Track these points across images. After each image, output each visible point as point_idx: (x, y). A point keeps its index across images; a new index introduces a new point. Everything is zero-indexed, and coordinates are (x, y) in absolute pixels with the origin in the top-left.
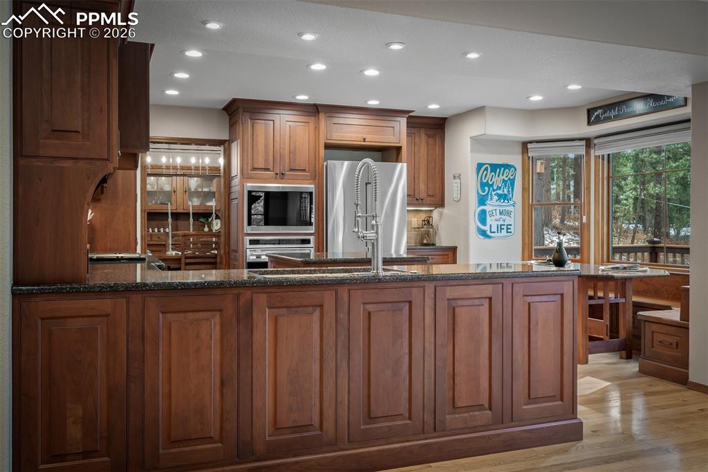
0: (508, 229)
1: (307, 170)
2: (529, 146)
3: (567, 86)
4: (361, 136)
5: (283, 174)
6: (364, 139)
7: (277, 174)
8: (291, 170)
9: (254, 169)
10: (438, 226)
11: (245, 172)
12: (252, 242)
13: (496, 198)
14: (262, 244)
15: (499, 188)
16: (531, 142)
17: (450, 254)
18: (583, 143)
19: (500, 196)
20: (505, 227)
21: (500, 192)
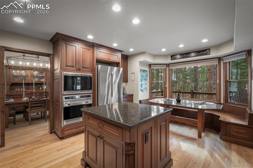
0: (147, 89)
1: (89, 68)
2: (151, 65)
3: (179, 46)
4: (108, 58)
5: (80, 69)
6: (109, 58)
7: (77, 69)
8: (83, 68)
9: (67, 66)
10: (125, 88)
11: (62, 67)
12: (66, 98)
13: (144, 80)
14: (71, 99)
15: (145, 77)
16: (152, 64)
17: (132, 96)
18: (166, 65)
19: (145, 79)
20: (146, 88)
21: (145, 78)
